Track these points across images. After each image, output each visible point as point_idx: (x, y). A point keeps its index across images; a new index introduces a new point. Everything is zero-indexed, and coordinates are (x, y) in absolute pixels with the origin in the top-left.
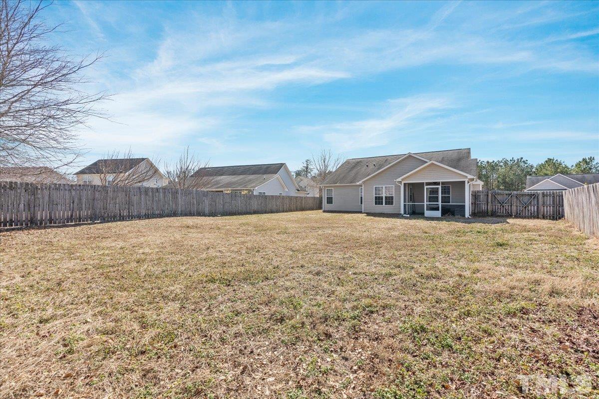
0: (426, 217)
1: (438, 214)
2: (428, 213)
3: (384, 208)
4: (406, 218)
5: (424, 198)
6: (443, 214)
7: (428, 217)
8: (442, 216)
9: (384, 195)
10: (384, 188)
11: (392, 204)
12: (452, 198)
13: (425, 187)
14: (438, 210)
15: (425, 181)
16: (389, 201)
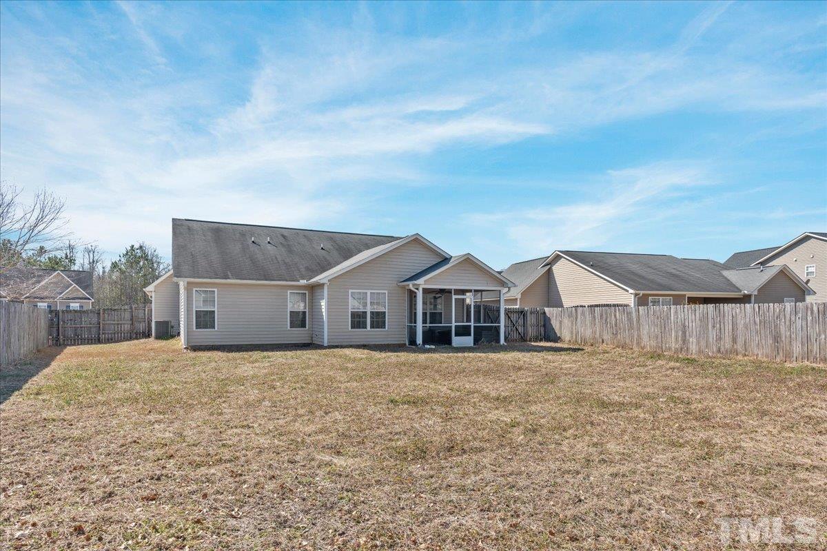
0: (455, 348)
1: (469, 341)
2: (457, 341)
3: (369, 333)
4: (429, 351)
5: (451, 315)
6: (476, 341)
7: (457, 348)
8: (474, 344)
9: (369, 309)
10: (369, 294)
11: (383, 326)
12: (445, 315)
13: (454, 297)
14: (470, 335)
15: (453, 287)
16: (379, 320)
